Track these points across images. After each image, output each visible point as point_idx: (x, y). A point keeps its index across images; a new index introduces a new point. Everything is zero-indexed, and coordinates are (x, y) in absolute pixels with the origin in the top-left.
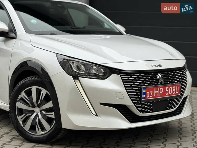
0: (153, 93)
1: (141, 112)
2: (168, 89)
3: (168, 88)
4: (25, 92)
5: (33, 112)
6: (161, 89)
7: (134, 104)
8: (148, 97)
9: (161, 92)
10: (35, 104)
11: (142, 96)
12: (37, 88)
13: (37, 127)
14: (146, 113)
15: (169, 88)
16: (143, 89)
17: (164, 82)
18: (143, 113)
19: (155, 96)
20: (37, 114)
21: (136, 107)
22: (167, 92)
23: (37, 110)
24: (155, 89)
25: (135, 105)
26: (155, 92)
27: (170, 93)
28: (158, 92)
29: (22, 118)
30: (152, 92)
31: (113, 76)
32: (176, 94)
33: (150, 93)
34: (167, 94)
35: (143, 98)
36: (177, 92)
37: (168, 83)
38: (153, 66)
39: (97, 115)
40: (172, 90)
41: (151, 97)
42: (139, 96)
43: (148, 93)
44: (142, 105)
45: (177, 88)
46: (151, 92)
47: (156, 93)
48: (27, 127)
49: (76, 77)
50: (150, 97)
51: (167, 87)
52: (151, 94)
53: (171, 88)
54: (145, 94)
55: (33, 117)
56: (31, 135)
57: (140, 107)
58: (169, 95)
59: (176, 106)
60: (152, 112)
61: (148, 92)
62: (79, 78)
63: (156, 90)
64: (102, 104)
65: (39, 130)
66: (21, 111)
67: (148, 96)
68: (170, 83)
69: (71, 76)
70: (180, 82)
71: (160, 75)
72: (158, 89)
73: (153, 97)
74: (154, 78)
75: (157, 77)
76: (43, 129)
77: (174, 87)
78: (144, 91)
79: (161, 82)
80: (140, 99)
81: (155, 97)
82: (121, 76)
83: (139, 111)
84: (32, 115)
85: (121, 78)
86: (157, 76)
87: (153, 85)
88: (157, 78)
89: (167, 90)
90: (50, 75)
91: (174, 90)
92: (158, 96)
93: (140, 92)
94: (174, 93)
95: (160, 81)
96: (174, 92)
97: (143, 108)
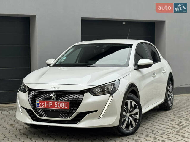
2: (56, 104)
3: (57, 103)
6: (50, 102)
7: (33, 109)
9: (50, 105)
14: (42, 116)
15: (58, 103)
18: (40, 116)
21: (35, 111)
22: (56, 106)
24: (45, 102)
26: (46, 104)
27: (59, 106)
28: (48, 104)
30: (43, 104)
32: (64, 108)
36: (66, 106)
38: (52, 88)
40: (61, 105)
44: (38, 111)
45: (66, 104)
47: (47, 105)
50: (41, 107)
52: (43, 105)
54: (38, 104)
57: (37, 112)
60: (47, 117)
63: (47, 103)
64: (22, 107)
68: (59, 100)
70: (70, 100)
71: (53, 94)
72: (48, 102)
73: (44, 107)
78: (38, 102)
80: (35, 107)
81: (46, 107)
83: (37, 114)
86: (51, 94)
87: (44, 99)
89: (55, 104)
91: (63, 105)
93: (35, 102)
96: (63, 106)
97: (39, 113)
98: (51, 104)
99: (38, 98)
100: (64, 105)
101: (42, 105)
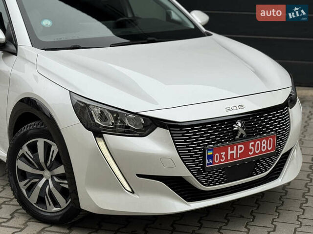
0: (226, 155)
1: (205, 185)
2: (252, 145)
3: (253, 143)
4: (27, 145)
5: (41, 177)
6: (239, 146)
7: (193, 174)
8: (216, 162)
9: (239, 152)
10: (44, 165)
11: (207, 161)
12: (45, 142)
13: (48, 200)
14: (215, 185)
15: (255, 144)
16: (208, 150)
17: (247, 133)
18: (209, 185)
19: (229, 158)
20: (47, 181)
21: (197, 178)
22: (251, 150)
23: (47, 174)
24: (229, 148)
25: (195, 176)
26: (230, 152)
27: (257, 150)
28: (234, 152)
29: (25, 185)
30: (224, 153)
31: (159, 131)
32: (267, 150)
33: (221, 155)
34: (250, 153)
35: (208, 164)
36: (270, 147)
37: (254, 136)
38: (229, 109)
39: (133, 192)
40: (261, 145)
41: (222, 160)
42: (201, 161)
43: (217, 156)
44: (206, 175)
45: (270, 141)
46: (222, 153)
47: (232, 155)
48: (33, 199)
49: (98, 133)
50: (220, 162)
51: (251, 142)
52: (223, 156)
53: (258, 144)
54: (211, 157)
55: (40, 184)
56: (40, 212)
57: (204, 178)
58: (255, 153)
59: (269, 169)
60: (226, 182)
61: (217, 154)
62: (104, 135)
63: (232, 150)
64: (139, 176)
65: (50, 205)
66: (24, 175)
67: (217, 160)
68: (257, 135)
69: (91, 132)
70: (275, 131)
71: (240, 125)
72: (235, 147)
73: (227, 160)
74: (229, 129)
75: (235, 127)
76: (56, 204)
77: (264, 140)
78: (210, 153)
79: (242, 135)
80: (204, 167)
81: (229, 160)
82: (170, 131)
83: (202, 184)
84: (39, 181)
85: (171, 134)
86: (234, 125)
87: (226, 141)
88: (234, 129)
89: (251, 147)
90: (60, 127)
91: (265, 145)
92: (235, 157)
93: (204, 155)
94: (265, 149)
95: (239, 134)
96: (264, 147)
97: (209, 179)
98: (241, 148)
99: (210, 143)
100: (267, 145)
101: (221, 158)
